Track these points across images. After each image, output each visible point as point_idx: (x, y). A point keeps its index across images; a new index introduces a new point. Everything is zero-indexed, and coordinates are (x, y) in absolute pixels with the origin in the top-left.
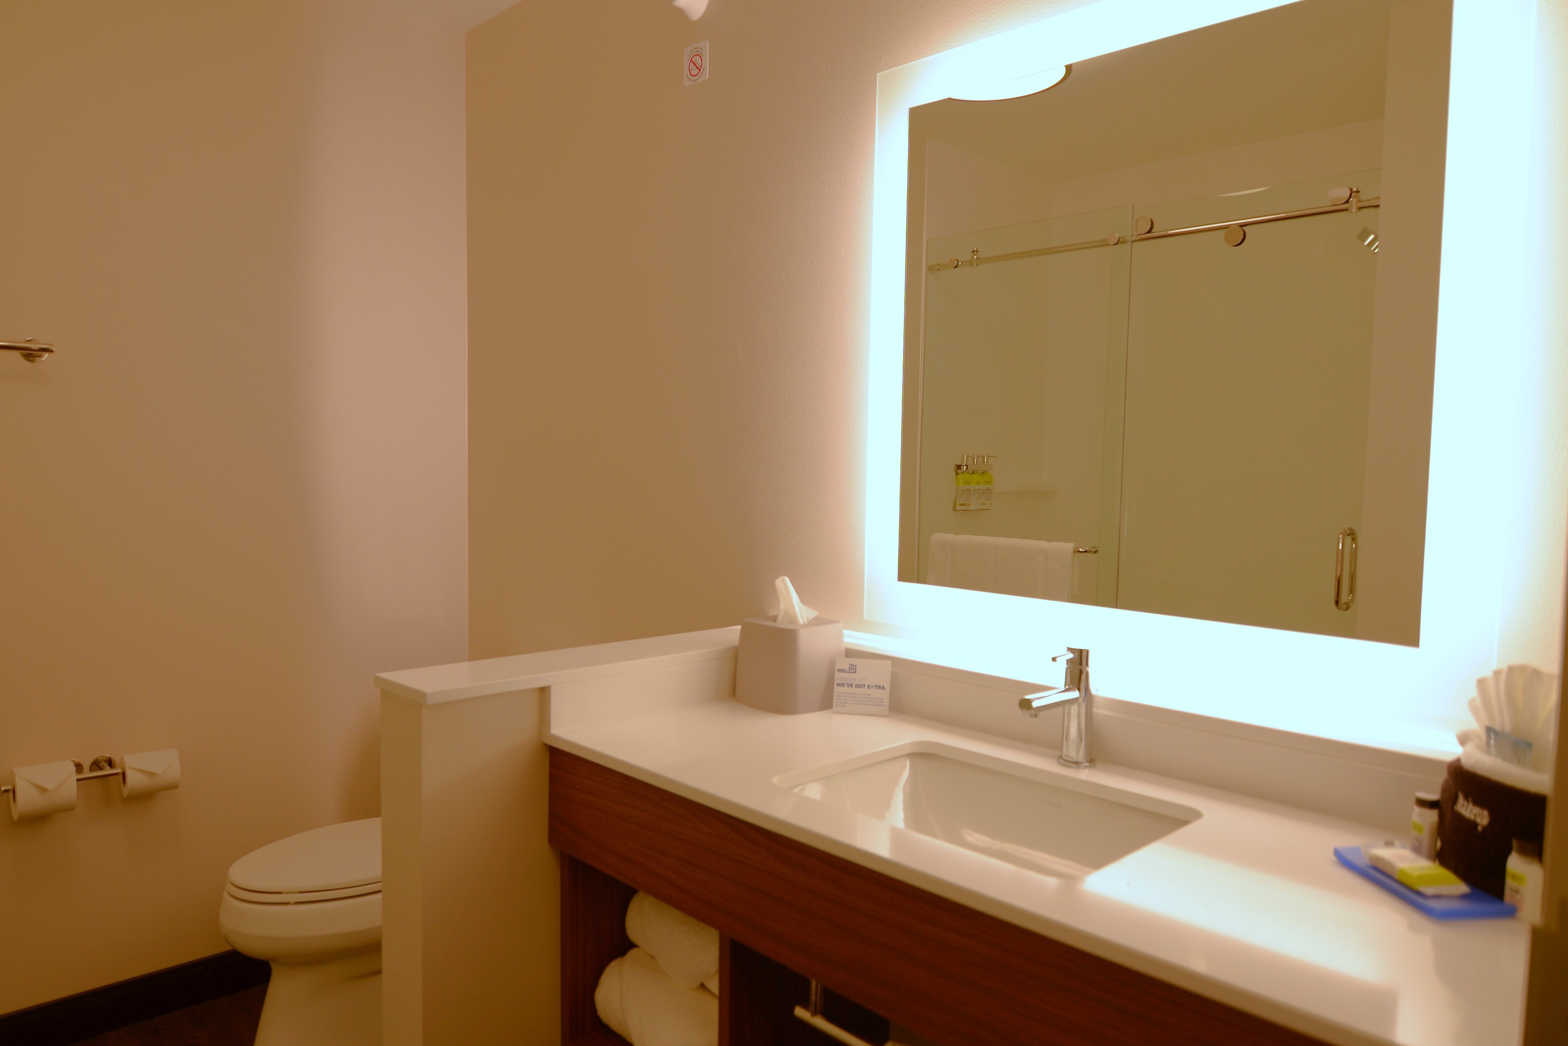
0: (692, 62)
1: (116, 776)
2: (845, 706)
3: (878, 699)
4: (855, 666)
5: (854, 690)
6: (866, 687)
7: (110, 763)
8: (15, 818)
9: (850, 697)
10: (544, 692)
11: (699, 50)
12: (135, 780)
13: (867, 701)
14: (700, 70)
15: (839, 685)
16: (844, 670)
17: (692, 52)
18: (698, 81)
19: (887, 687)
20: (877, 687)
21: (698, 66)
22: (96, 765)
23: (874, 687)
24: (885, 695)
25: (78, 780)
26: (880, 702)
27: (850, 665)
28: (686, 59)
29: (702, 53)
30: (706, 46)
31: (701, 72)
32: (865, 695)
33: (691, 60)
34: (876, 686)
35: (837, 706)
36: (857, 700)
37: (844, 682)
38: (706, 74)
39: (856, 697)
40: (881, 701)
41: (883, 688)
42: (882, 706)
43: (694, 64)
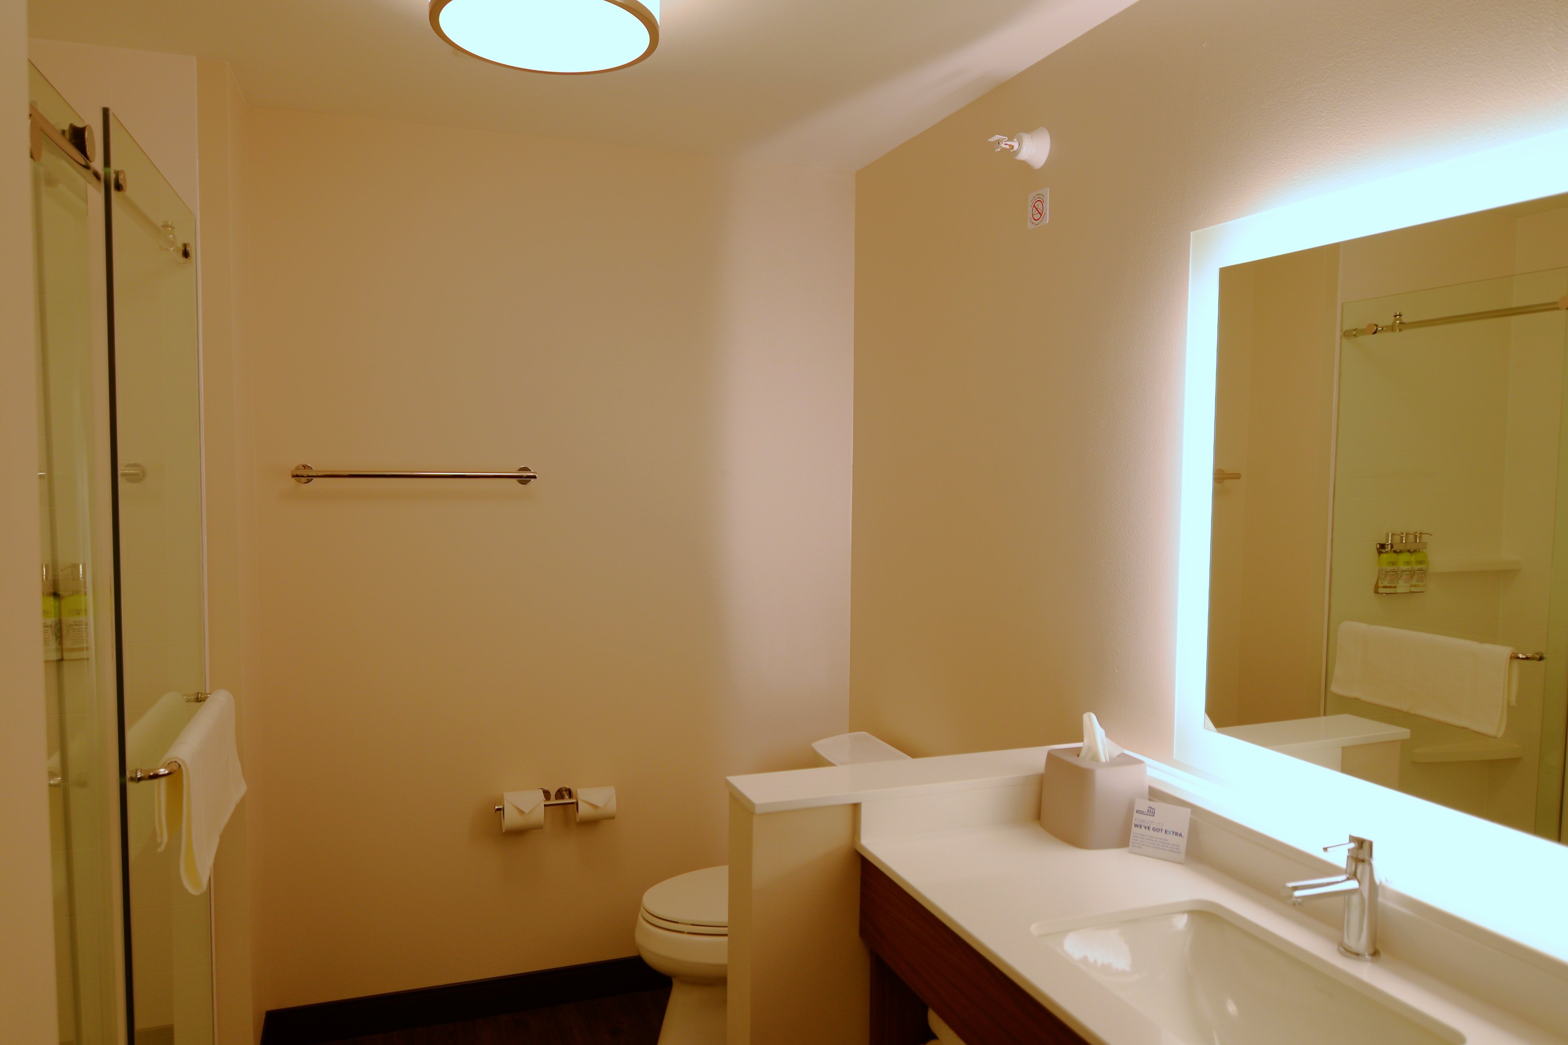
0: (1036, 208)
1: (573, 805)
2: (1141, 848)
3: (1175, 845)
4: (1154, 809)
5: (1151, 833)
6: (1164, 831)
7: (570, 793)
8: (504, 832)
9: (1147, 839)
10: (856, 808)
11: (1040, 196)
12: (584, 810)
13: (1163, 846)
14: (1041, 215)
15: (1136, 826)
16: (1143, 812)
17: (1035, 198)
18: (1040, 225)
19: (1185, 834)
20: (1175, 834)
21: (1040, 211)
22: (560, 794)
23: (1172, 833)
24: (1182, 842)
25: (545, 805)
26: (1177, 849)
27: (1149, 807)
28: (1030, 204)
29: (1043, 198)
30: (1047, 192)
31: (1043, 215)
32: (1162, 839)
33: (1034, 206)
34: (1173, 832)
35: (1133, 846)
36: (1154, 844)
37: (1142, 824)
38: (1047, 219)
39: (1152, 840)
40: (1178, 847)
41: (1181, 835)
42: (1178, 853)
43: (1037, 209)
